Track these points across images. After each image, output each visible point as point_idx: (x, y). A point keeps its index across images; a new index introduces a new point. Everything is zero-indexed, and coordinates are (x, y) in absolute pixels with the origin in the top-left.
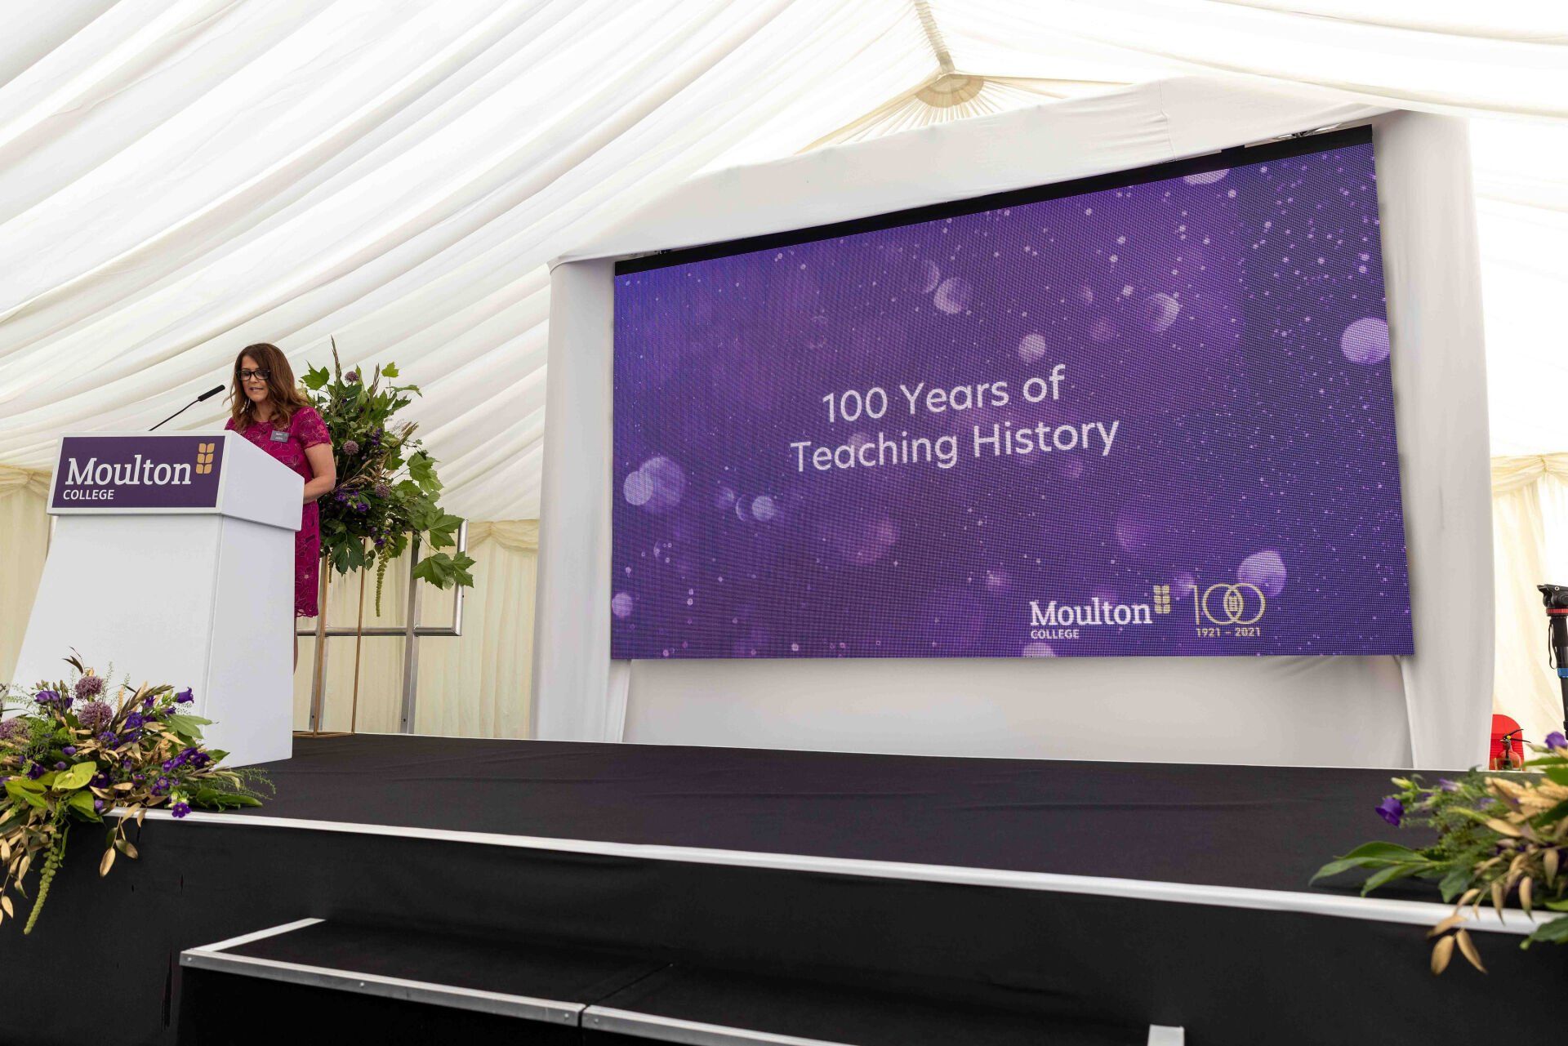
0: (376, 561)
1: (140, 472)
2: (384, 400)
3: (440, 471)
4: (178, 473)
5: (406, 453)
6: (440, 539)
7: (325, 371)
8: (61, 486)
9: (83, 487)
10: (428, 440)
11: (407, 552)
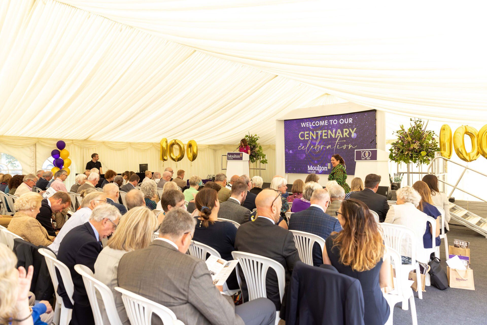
0: (256, 161)
1: (235, 156)
2: (255, 139)
3: (263, 148)
4: (239, 157)
5: (258, 146)
6: (263, 158)
7: (248, 136)
8: (228, 158)
9: (230, 158)
10: (261, 144)
11: (259, 160)
